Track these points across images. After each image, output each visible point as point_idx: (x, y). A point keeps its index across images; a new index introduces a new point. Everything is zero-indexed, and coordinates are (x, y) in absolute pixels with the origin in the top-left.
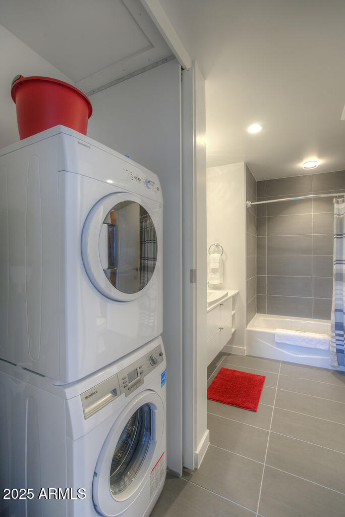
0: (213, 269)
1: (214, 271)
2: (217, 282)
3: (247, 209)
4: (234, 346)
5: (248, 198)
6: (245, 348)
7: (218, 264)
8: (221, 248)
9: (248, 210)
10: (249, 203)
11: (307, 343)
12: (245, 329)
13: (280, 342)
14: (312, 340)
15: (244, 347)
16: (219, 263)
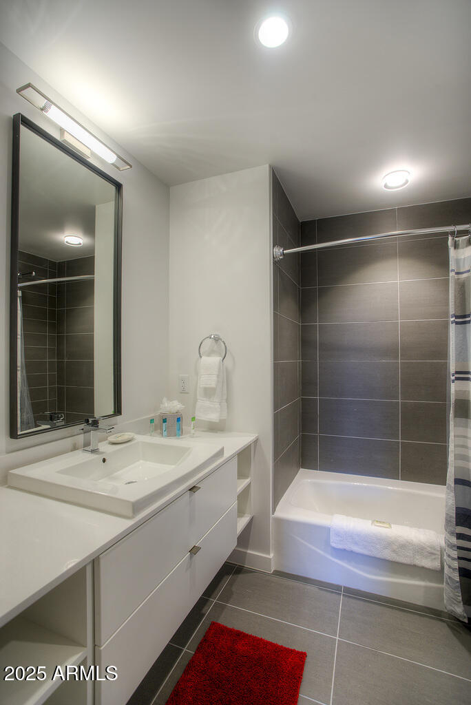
0: (206, 390)
1: (209, 392)
2: (214, 417)
3: (275, 263)
4: (249, 551)
5: (277, 241)
6: (271, 556)
7: (215, 378)
8: (222, 344)
9: (277, 265)
10: (279, 251)
11: (394, 551)
12: (272, 516)
13: (340, 546)
14: (404, 546)
15: (269, 554)
16: (218, 376)
